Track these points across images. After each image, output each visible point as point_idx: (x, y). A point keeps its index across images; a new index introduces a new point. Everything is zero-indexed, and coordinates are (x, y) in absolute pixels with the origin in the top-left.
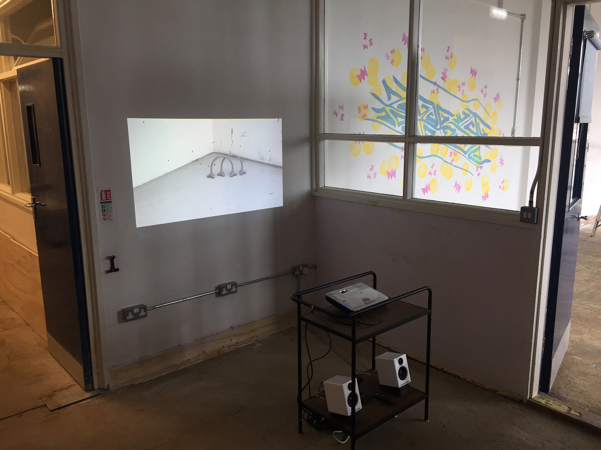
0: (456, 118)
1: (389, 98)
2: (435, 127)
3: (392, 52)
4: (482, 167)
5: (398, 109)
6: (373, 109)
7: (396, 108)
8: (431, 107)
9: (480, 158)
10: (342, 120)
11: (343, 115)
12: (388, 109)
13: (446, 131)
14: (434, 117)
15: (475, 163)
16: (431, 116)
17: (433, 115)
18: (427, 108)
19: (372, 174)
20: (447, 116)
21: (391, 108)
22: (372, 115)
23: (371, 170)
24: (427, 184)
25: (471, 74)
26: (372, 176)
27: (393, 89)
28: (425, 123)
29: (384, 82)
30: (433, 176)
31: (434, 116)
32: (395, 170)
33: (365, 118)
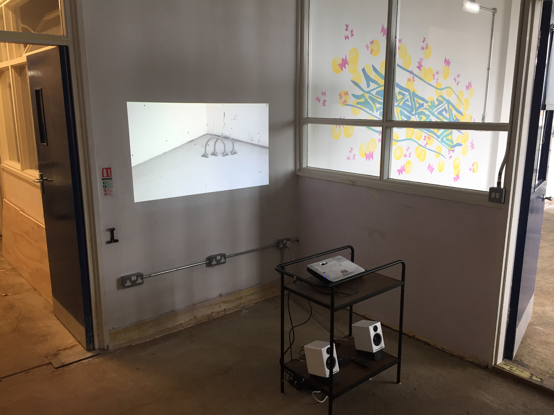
0: (430, 105)
1: (368, 86)
2: (410, 113)
3: (372, 42)
4: (454, 150)
5: (376, 96)
6: (353, 95)
7: (374, 94)
8: (407, 94)
9: (452, 142)
10: (324, 105)
11: (325, 101)
12: (367, 96)
13: (420, 116)
14: (410, 104)
15: (447, 147)
16: (407, 103)
17: (408, 102)
18: (404, 95)
19: (351, 155)
20: (421, 102)
21: (370, 95)
22: (352, 101)
23: (350, 152)
24: (403, 166)
25: (445, 63)
26: (352, 158)
27: (372, 77)
28: (402, 109)
29: (364, 70)
30: (408, 159)
31: (410, 102)
32: (373, 152)
33: (345, 103)
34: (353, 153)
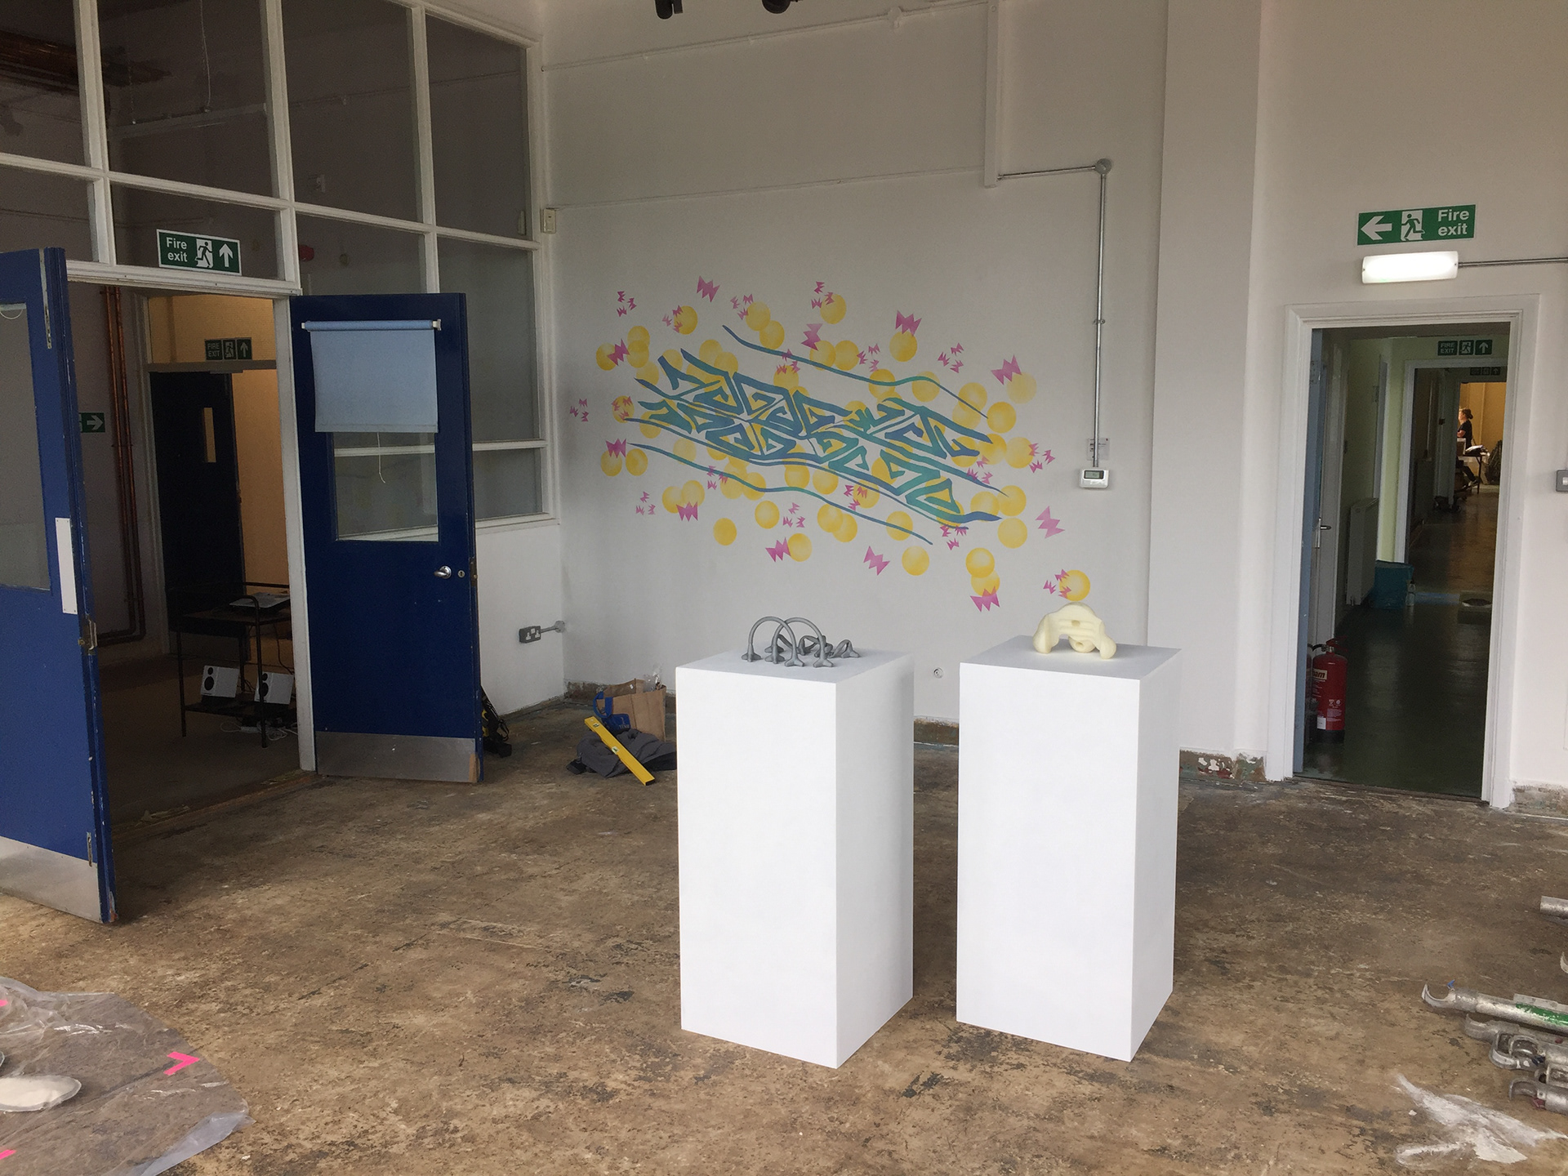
0: (857, 419)
1: (675, 386)
2: (795, 434)
3: (677, 312)
4: (966, 528)
5: (697, 403)
6: (642, 403)
7: (691, 401)
8: (778, 397)
9: (953, 505)
10: (585, 420)
11: (586, 414)
13: (825, 441)
14: (789, 416)
16: (780, 415)
17: (785, 413)
18: (770, 400)
19: (646, 506)
20: (828, 413)
21: (681, 402)
22: (640, 413)
23: (643, 500)
24: (782, 542)
25: (898, 326)
26: (647, 510)
27: (683, 371)
28: (768, 429)
29: (662, 361)
30: (795, 529)
31: (789, 413)
32: (696, 506)
33: (626, 417)
34: (649, 502)
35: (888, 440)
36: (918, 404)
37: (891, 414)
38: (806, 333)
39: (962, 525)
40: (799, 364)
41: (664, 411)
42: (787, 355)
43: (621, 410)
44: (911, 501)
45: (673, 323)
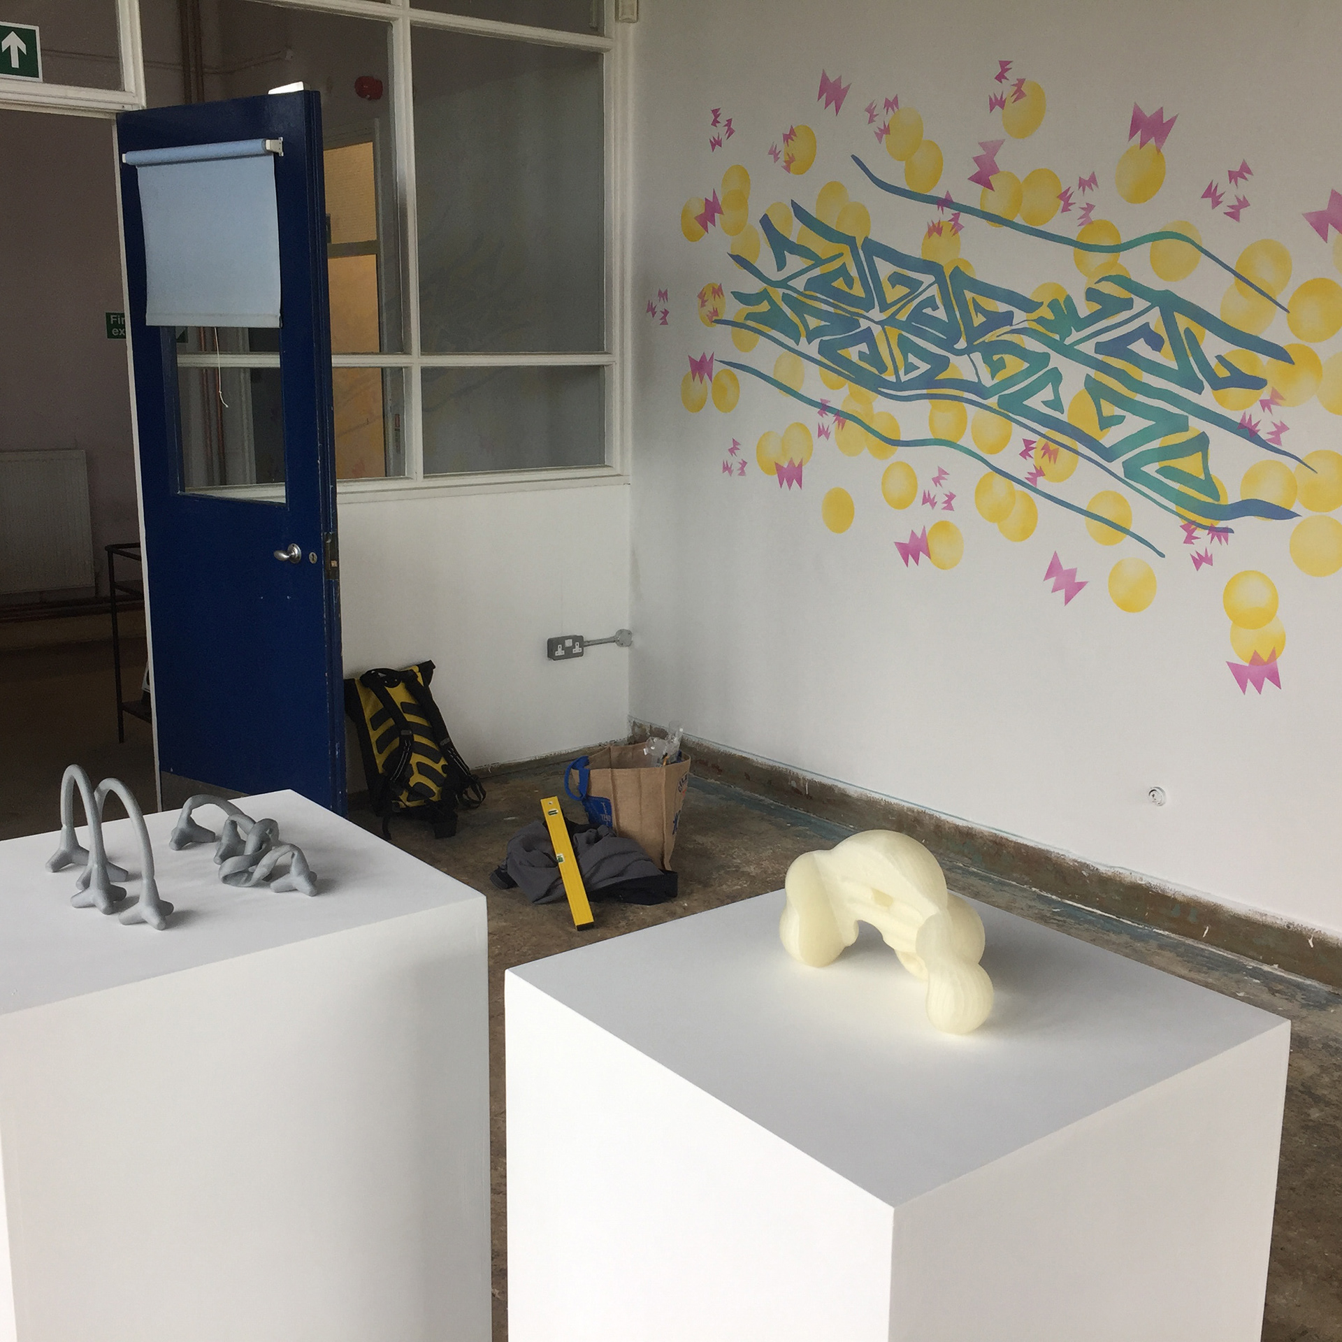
0: (1050, 316)
1: (781, 264)
2: (948, 345)
3: (787, 138)
4: (1227, 531)
5: (807, 292)
7: (801, 289)
8: (927, 279)
9: (1208, 485)
10: (665, 323)
11: (666, 313)
12: (777, 294)
13: (996, 357)
14: (941, 314)
15: (1172, 506)
16: (928, 311)
17: (935, 308)
18: (914, 285)
19: (735, 462)
20: (1002, 307)
21: (787, 291)
22: (734, 309)
23: (732, 451)
24: (919, 534)
25: (1132, 135)
26: (736, 467)
27: (793, 238)
29: (766, 222)
30: (940, 513)
32: (800, 465)
33: (715, 318)
34: (741, 455)
35: (1100, 357)
36: (1157, 284)
37: (1109, 306)
38: (977, 160)
39: (1221, 524)
40: (964, 218)
41: (764, 307)
42: (945, 203)
43: (709, 307)
44: (1133, 473)
45: (782, 157)
